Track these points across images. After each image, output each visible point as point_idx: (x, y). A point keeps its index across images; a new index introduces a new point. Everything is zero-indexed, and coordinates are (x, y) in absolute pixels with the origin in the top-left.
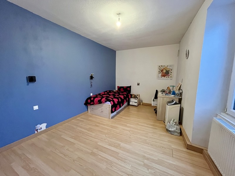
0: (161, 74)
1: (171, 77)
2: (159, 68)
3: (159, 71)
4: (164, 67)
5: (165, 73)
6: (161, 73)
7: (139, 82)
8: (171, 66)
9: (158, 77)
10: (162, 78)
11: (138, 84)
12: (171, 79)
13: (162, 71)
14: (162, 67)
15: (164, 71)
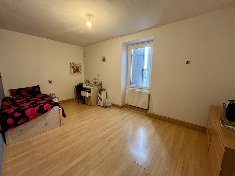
0: (73, 71)
1: (80, 73)
2: (70, 65)
3: (71, 68)
4: (74, 65)
5: (76, 69)
6: (73, 69)
7: (50, 80)
8: (79, 64)
9: (71, 73)
10: (73, 74)
11: (50, 82)
12: (81, 75)
13: (73, 67)
14: (73, 64)
15: (75, 68)
